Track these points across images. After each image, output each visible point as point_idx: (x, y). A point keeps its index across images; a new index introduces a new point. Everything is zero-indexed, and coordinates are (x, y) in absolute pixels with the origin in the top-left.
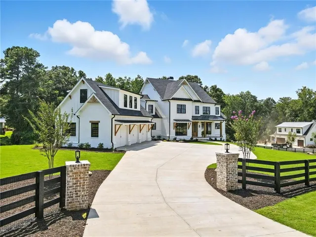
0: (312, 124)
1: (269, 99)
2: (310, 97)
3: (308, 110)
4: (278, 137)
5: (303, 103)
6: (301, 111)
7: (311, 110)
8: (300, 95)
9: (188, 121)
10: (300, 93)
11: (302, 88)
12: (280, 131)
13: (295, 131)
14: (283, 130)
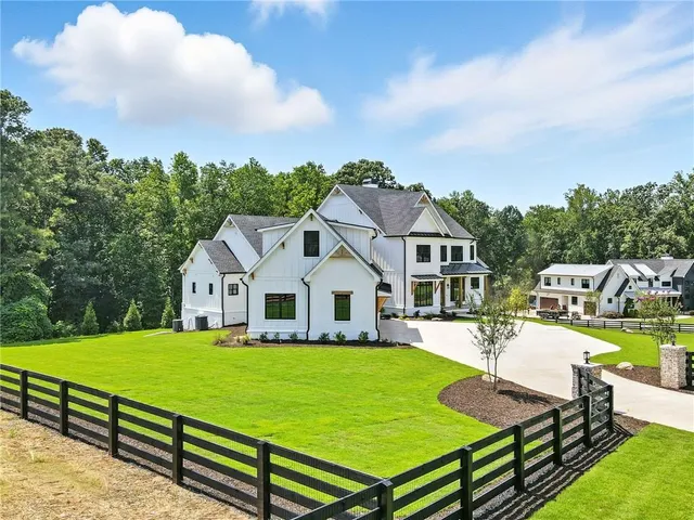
0: (610, 270)
1: (510, 209)
2: (590, 207)
3: (589, 235)
4: (545, 295)
5: (579, 220)
6: (573, 235)
7: (594, 235)
8: (571, 201)
9: (435, 276)
10: (571, 198)
11: (577, 188)
12: (549, 284)
13: (578, 283)
14: (554, 281)
